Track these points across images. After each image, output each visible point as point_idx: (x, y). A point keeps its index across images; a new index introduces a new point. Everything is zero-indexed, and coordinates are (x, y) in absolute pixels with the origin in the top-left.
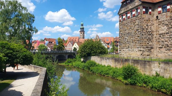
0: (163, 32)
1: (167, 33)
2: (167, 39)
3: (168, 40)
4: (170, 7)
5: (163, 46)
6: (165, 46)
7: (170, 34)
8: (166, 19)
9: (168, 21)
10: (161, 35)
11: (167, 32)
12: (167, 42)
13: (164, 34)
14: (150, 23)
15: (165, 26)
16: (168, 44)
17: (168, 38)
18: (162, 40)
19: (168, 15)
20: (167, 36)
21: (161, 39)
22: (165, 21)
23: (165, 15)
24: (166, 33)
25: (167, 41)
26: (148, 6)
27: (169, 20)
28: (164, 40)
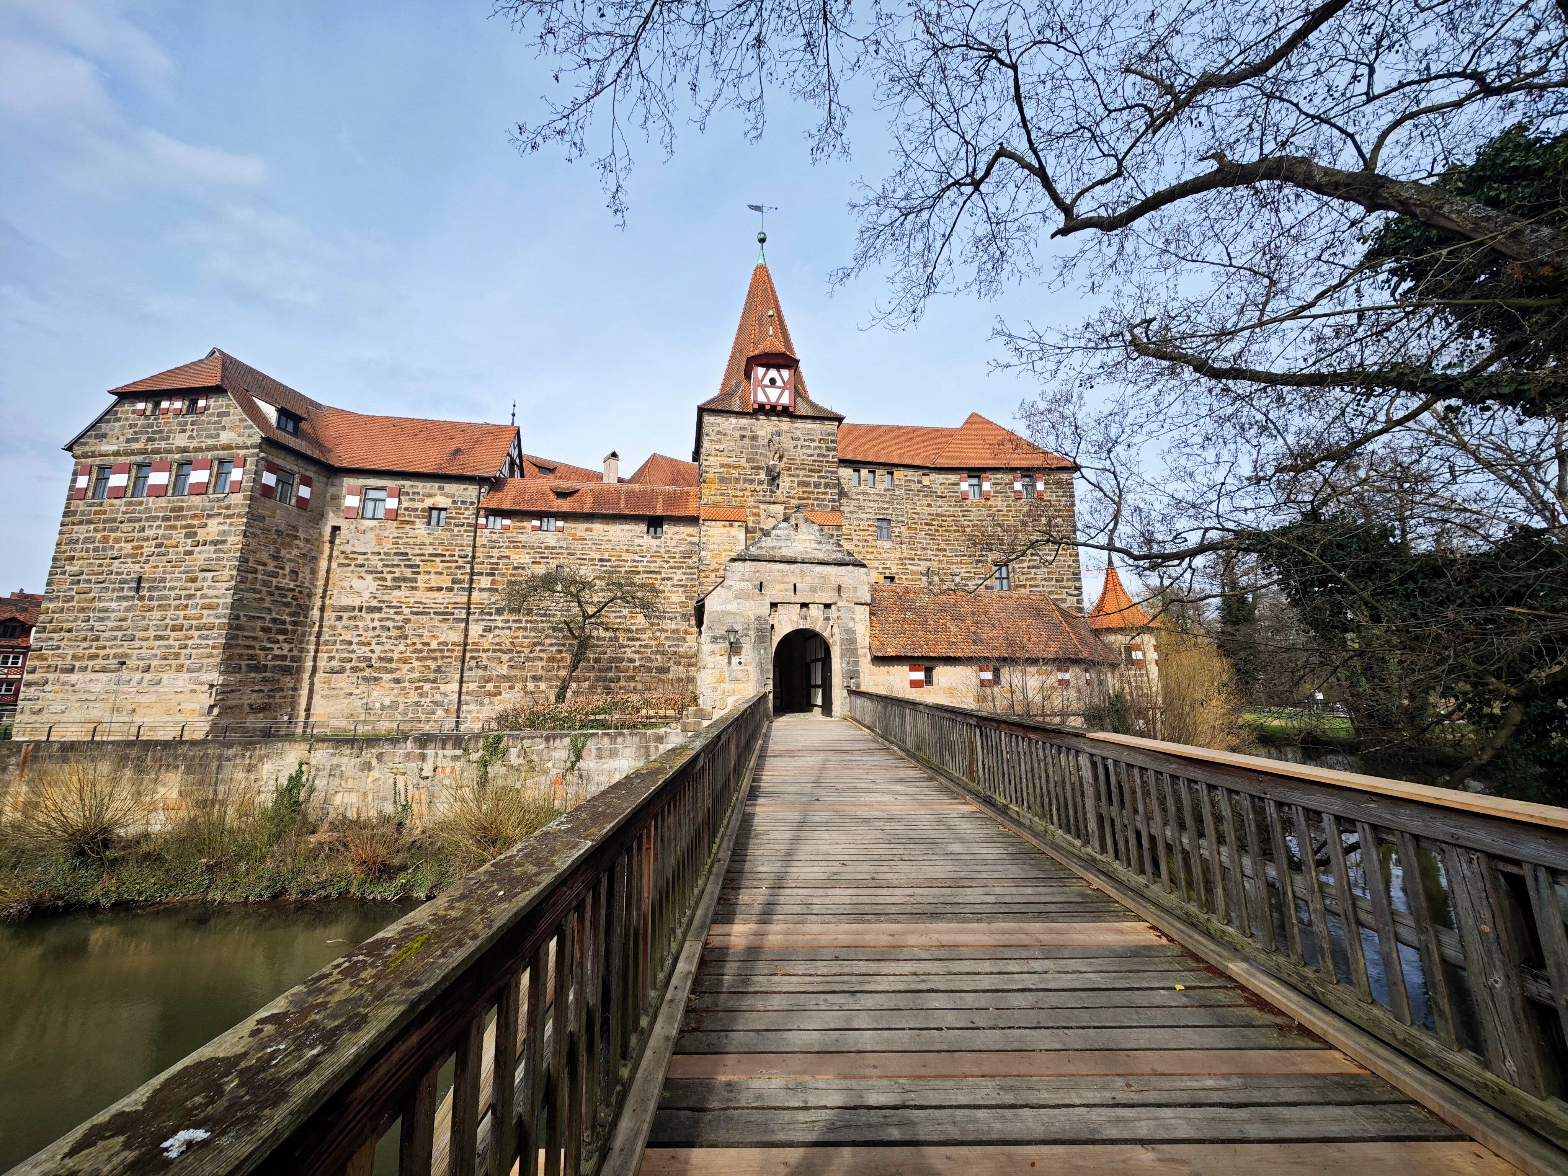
0: (357, 603)
1: (371, 610)
2: (371, 633)
3: (374, 641)
4: (400, 502)
5: (348, 665)
6: (353, 664)
7: (383, 615)
8: (375, 550)
9: (382, 556)
10: (345, 615)
11: (375, 603)
12: (367, 649)
13: (361, 610)
14: (295, 552)
15: (369, 578)
16: (369, 654)
17: (374, 628)
18: (347, 636)
19: (386, 534)
20: (373, 620)
21: (339, 630)
22: (368, 556)
23: (372, 529)
24: (368, 608)
25: (369, 644)
26: (295, 469)
27: (386, 554)
28: (355, 640)
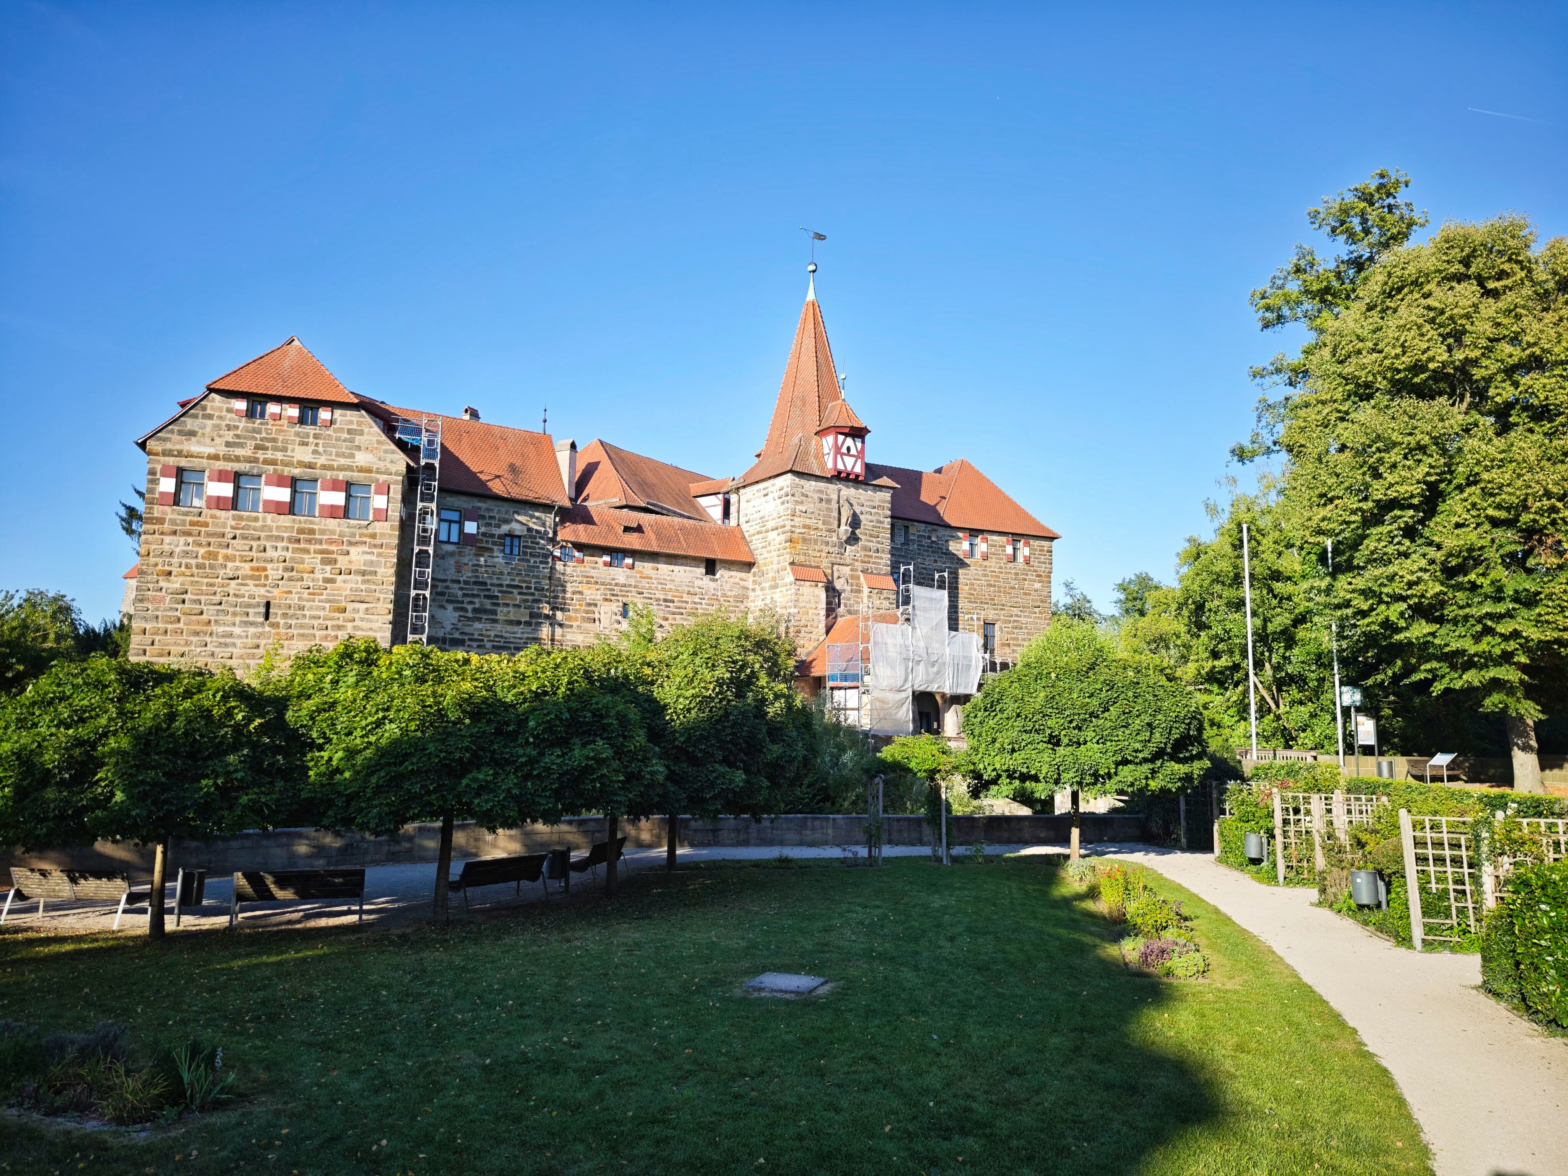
0: (440, 634)
4: (478, 528)
8: (454, 578)
9: (462, 585)
11: (457, 635)
13: (444, 642)
15: (450, 607)
19: (465, 560)
22: (448, 583)
23: (452, 554)
24: (451, 640)
27: (466, 583)
